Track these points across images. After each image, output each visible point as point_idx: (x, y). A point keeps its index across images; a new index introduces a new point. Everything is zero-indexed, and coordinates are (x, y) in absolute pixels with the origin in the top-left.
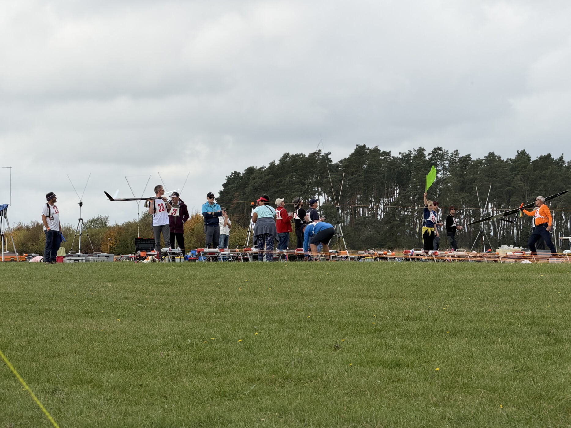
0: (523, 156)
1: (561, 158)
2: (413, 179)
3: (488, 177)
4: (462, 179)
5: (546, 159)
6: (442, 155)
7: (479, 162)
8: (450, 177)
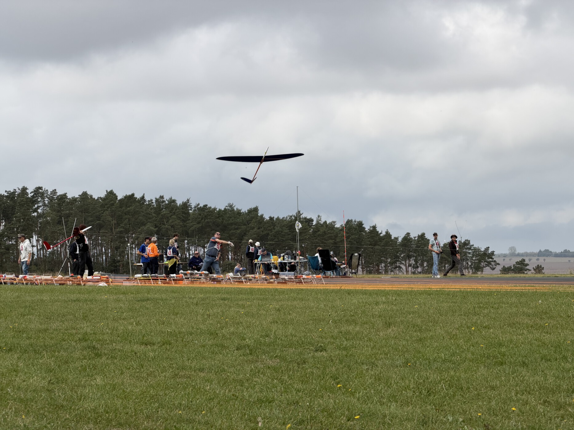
0: (111, 194)
1: (143, 197)
2: (17, 214)
3: (82, 212)
4: (59, 214)
5: (130, 198)
6: (43, 194)
7: (74, 200)
8: (49, 212)
